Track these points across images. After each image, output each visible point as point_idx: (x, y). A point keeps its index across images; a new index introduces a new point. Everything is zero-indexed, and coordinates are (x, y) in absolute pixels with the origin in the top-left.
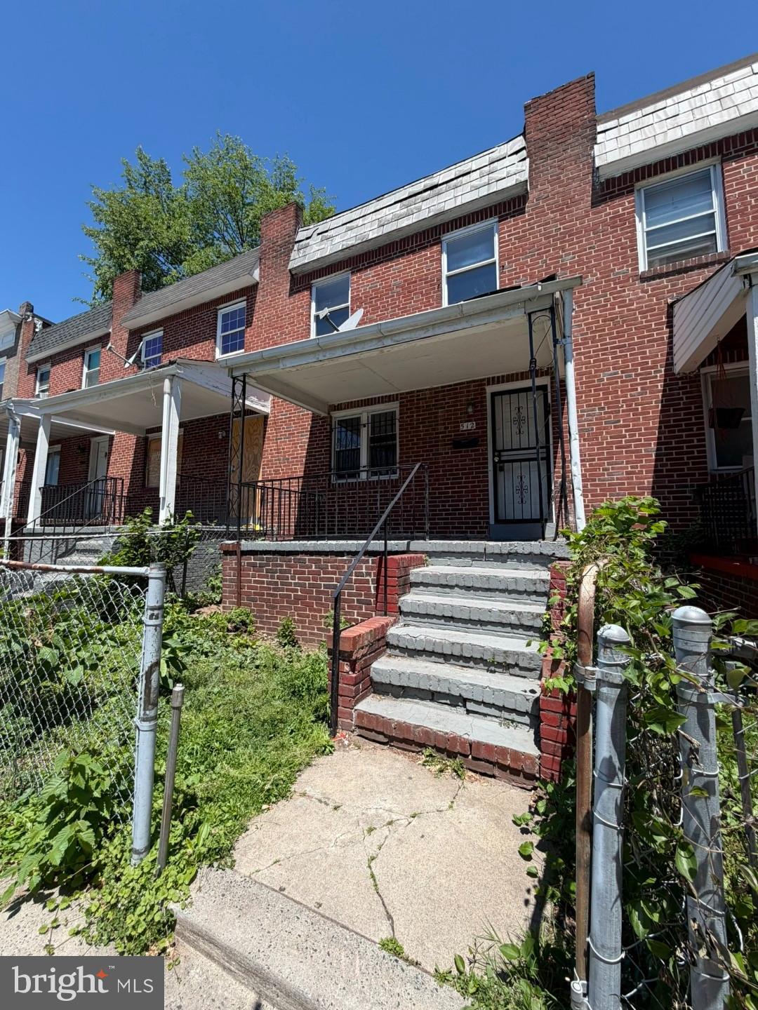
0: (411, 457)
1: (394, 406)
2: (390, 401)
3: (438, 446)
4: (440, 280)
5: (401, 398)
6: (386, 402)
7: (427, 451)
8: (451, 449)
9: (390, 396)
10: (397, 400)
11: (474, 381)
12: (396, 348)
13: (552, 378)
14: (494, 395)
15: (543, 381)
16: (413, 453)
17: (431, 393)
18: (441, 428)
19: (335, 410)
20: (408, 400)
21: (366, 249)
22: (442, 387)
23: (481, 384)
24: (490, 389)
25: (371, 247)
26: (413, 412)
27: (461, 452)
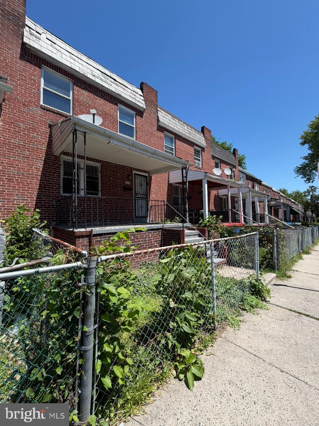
0: (107, 190)
1: (98, 165)
2: (97, 162)
3: (118, 187)
4: (117, 121)
5: (102, 163)
6: (95, 161)
7: (114, 189)
8: (122, 189)
9: (97, 159)
10: (101, 163)
11: (129, 167)
13: (149, 175)
14: (135, 174)
15: (147, 175)
16: (108, 188)
17: (115, 165)
18: (119, 181)
20: (106, 165)
22: (119, 165)
23: (132, 169)
24: (134, 172)
25: (86, 80)
26: (108, 171)
27: (125, 192)
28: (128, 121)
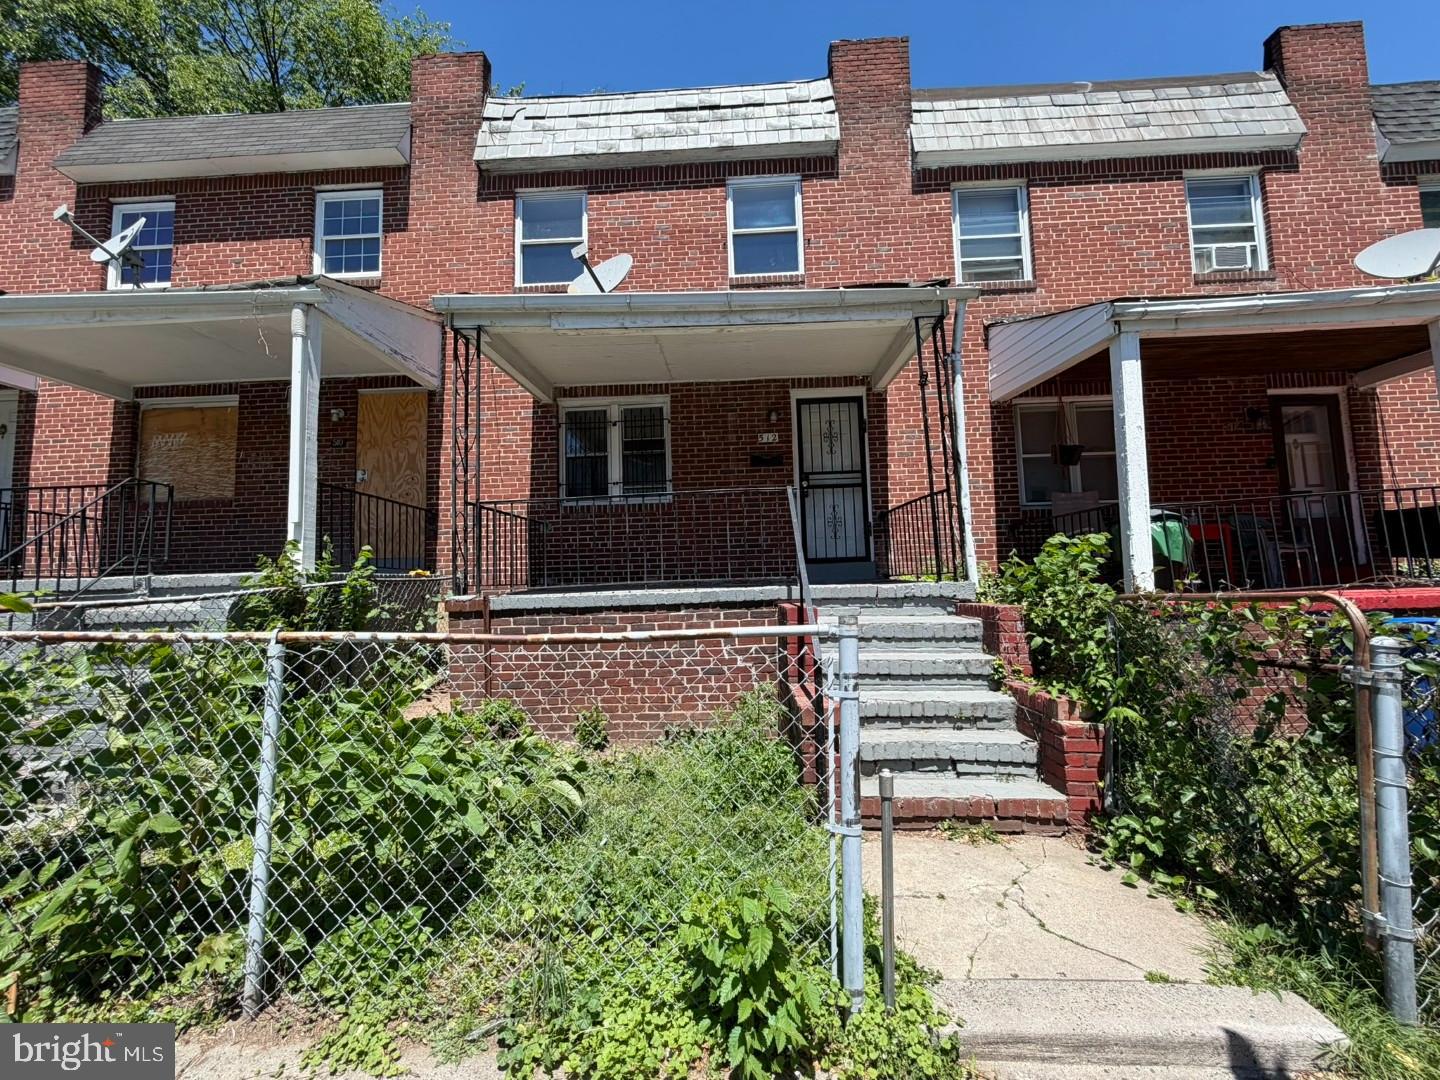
0: (690, 473)
1: (662, 401)
2: (655, 393)
3: (728, 460)
4: (725, 236)
5: (673, 391)
6: (650, 393)
7: (713, 467)
8: (746, 466)
9: (656, 385)
10: (667, 392)
11: (775, 381)
12: (742, 330)
13: (869, 390)
14: (800, 402)
15: (859, 391)
16: (692, 468)
17: (717, 389)
18: (732, 438)
19: (565, 396)
20: (685, 394)
21: (612, 164)
22: (733, 383)
23: (784, 385)
24: (796, 394)
25: (621, 164)
26: (691, 412)
27: (760, 471)
28: (772, 219)
